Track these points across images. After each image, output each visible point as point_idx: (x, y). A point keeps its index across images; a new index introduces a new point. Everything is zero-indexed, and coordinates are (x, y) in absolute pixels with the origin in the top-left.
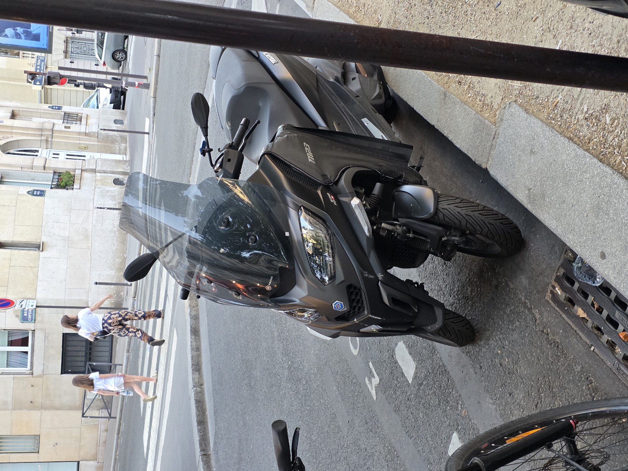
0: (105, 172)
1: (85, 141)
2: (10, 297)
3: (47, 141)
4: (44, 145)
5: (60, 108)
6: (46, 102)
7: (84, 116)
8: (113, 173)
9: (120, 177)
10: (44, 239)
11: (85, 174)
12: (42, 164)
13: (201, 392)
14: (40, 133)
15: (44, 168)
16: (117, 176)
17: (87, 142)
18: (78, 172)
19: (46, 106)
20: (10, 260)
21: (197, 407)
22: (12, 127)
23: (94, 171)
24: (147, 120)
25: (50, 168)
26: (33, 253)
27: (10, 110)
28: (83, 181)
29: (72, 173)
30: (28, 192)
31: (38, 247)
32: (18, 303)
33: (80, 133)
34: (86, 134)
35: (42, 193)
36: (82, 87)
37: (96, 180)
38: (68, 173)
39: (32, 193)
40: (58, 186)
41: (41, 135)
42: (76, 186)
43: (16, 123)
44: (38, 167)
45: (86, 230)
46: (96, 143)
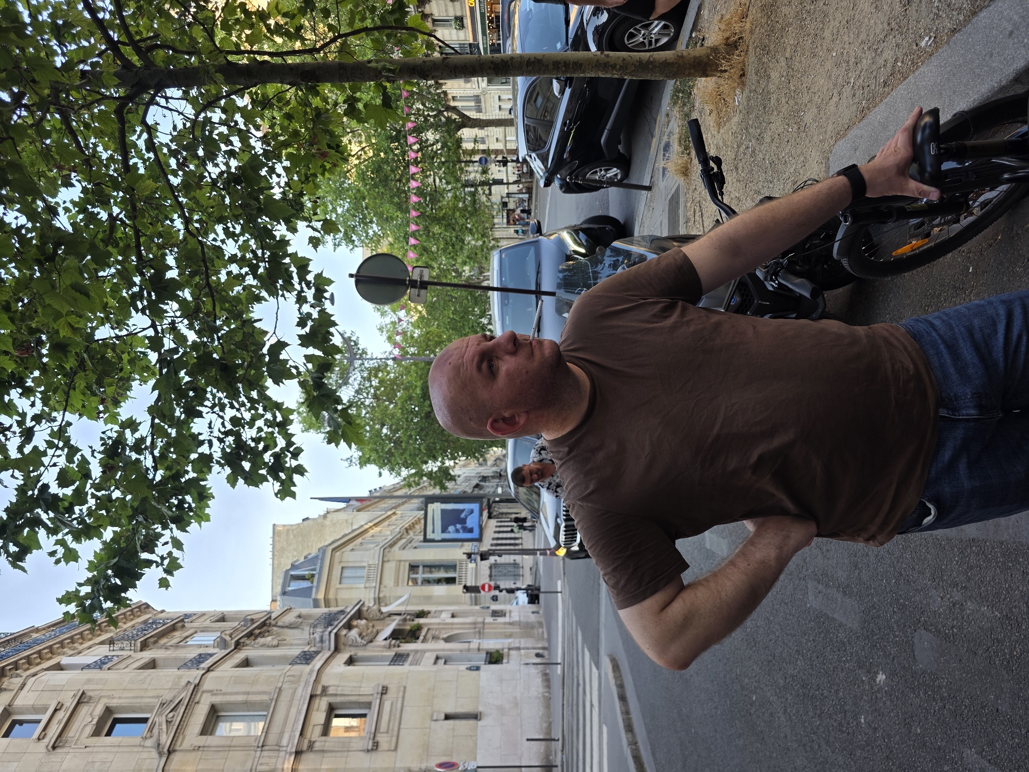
0: (527, 648)
1: (510, 630)
2: (454, 760)
3: (479, 632)
4: (477, 636)
5: (488, 608)
6: (476, 604)
7: (508, 611)
8: (534, 648)
9: (541, 651)
10: (481, 709)
11: (512, 652)
12: (476, 646)
13: (636, 749)
14: (474, 626)
15: (479, 649)
16: (538, 651)
17: (511, 630)
18: (506, 651)
19: (477, 607)
20: (453, 730)
21: (635, 762)
22: (452, 624)
23: (519, 649)
24: (559, 583)
25: (483, 650)
26: (472, 722)
27: (451, 612)
28: (511, 657)
29: (501, 652)
30: (467, 669)
31: (475, 717)
32: (461, 764)
33: (505, 623)
34: (510, 624)
35: (478, 668)
36: (504, 592)
37: (521, 655)
38: (498, 651)
39: (470, 669)
40: (491, 662)
41: (475, 628)
42: (505, 661)
43: (455, 620)
44: (473, 649)
45: (515, 698)
46: (518, 630)
